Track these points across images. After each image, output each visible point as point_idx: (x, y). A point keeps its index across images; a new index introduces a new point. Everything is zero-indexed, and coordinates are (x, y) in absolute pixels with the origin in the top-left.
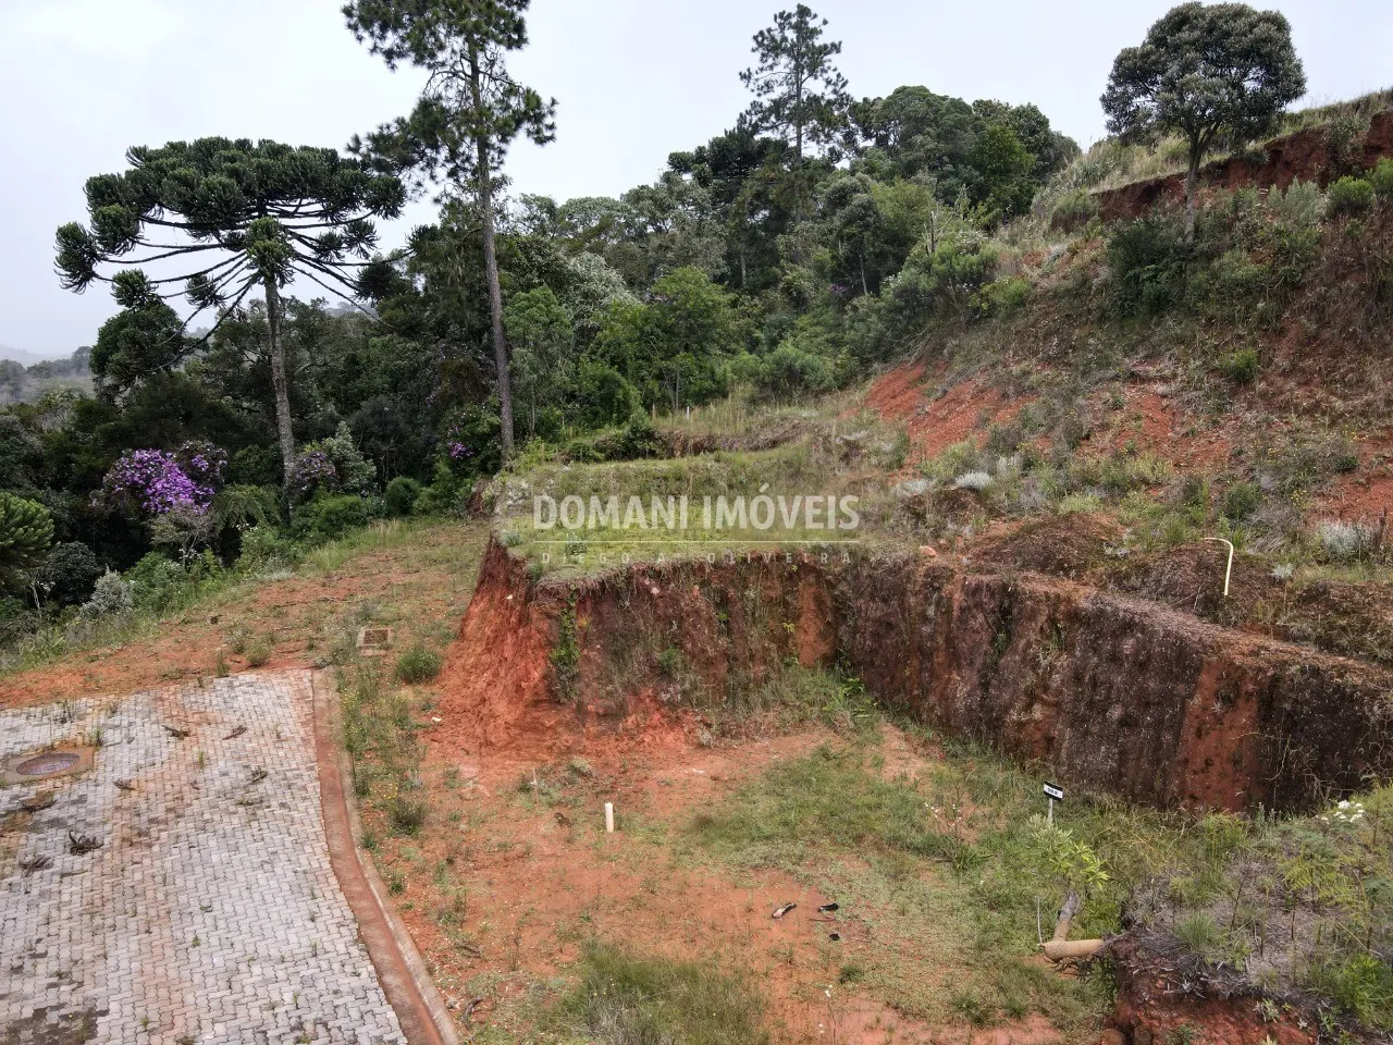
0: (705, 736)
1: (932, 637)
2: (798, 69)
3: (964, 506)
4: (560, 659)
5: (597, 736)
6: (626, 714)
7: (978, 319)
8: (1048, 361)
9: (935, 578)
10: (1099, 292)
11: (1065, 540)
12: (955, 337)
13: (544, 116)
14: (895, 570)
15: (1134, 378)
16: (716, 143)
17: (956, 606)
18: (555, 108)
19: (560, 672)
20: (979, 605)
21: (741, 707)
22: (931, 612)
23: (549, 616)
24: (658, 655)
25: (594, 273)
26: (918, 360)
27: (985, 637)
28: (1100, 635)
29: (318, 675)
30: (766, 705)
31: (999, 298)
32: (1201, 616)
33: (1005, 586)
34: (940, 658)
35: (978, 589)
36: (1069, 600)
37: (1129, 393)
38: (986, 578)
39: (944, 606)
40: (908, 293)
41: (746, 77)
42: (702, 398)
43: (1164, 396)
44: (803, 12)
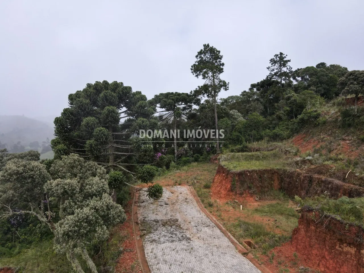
0: (257, 199)
1: (298, 185)
2: (280, 66)
3: (306, 163)
4: (233, 184)
5: (239, 197)
6: (243, 194)
7: (316, 126)
8: (329, 135)
9: (299, 174)
10: (339, 122)
11: (323, 169)
12: (311, 129)
13: (227, 85)
14: (291, 173)
15: (344, 140)
16: (262, 82)
17: (302, 179)
18: (229, 84)
19: (233, 186)
20: (306, 179)
21: (263, 196)
22: (298, 180)
23: (231, 177)
24: (249, 185)
25: (236, 114)
26: (304, 133)
27: (307, 185)
28: (326, 184)
29: (190, 187)
30: (268, 196)
31: (320, 122)
32: (342, 181)
33: (311, 176)
34: (299, 188)
35: (306, 176)
36: (321, 179)
37: (342, 143)
38: (307, 175)
39: (300, 179)
40: (302, 120)
41: (268, 68)
42: (258, 140)
43: (349, 143)
44: (281, 54)
